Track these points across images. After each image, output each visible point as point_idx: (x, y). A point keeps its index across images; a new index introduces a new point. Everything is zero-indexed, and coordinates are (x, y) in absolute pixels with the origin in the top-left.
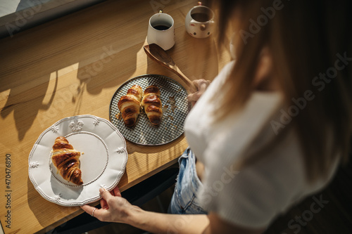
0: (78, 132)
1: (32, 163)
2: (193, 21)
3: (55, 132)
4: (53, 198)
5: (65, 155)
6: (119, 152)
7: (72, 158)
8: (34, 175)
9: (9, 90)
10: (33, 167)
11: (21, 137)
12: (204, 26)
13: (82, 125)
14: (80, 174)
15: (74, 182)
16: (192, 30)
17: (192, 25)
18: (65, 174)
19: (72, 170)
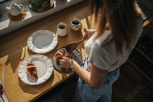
0: (36, 60)
1: (20, 71)
2: (73, 25)
3: (27, 61)
4: (28, 82)
5: (31, 68)
6: (50, 66)
7: (34, 69)
8: (20, 75)
9: (8, 55)
10: (20, 72)
11: (14, 72)
12: (77, 26)
13: (37, 58)
14: (37, 74)
15: (35, 77)
16: (73, 28)
17: (73, 26)
18: (31, 74)
19: (34, 73)
